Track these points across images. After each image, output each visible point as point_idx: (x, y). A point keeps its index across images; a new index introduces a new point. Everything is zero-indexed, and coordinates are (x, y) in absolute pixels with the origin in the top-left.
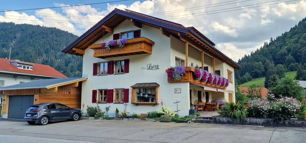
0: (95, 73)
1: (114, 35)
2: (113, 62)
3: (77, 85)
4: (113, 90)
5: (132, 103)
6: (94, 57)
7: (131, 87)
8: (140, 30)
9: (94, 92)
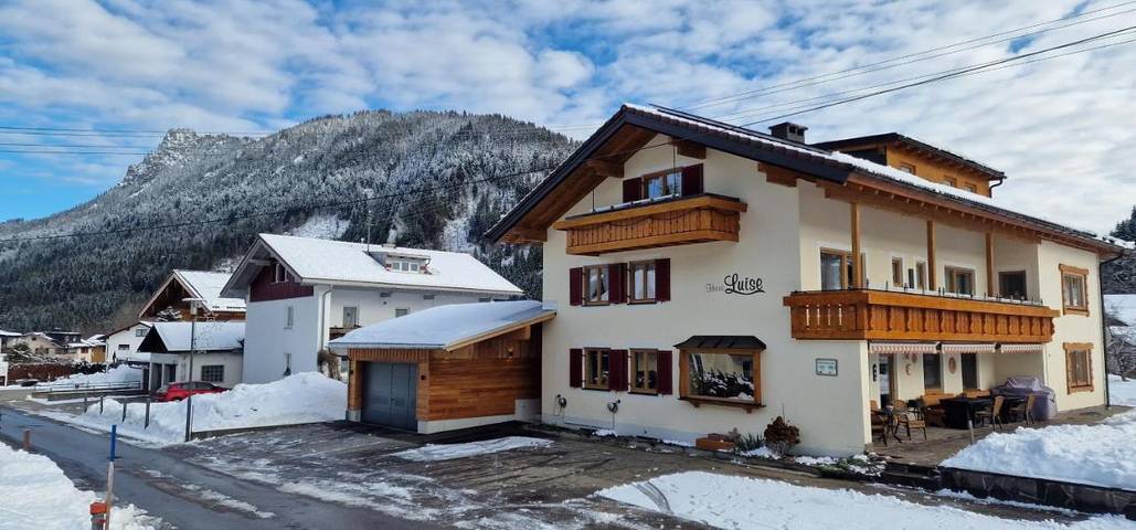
0: (576, 299)
1: (624, 182)
2: (623, 265)
3: (527, 336)
4: (625, 352)
5: (681, 398)
6: (568, 253)
7: (677, 346)
8: (702, 165)
9: (575, 355)
